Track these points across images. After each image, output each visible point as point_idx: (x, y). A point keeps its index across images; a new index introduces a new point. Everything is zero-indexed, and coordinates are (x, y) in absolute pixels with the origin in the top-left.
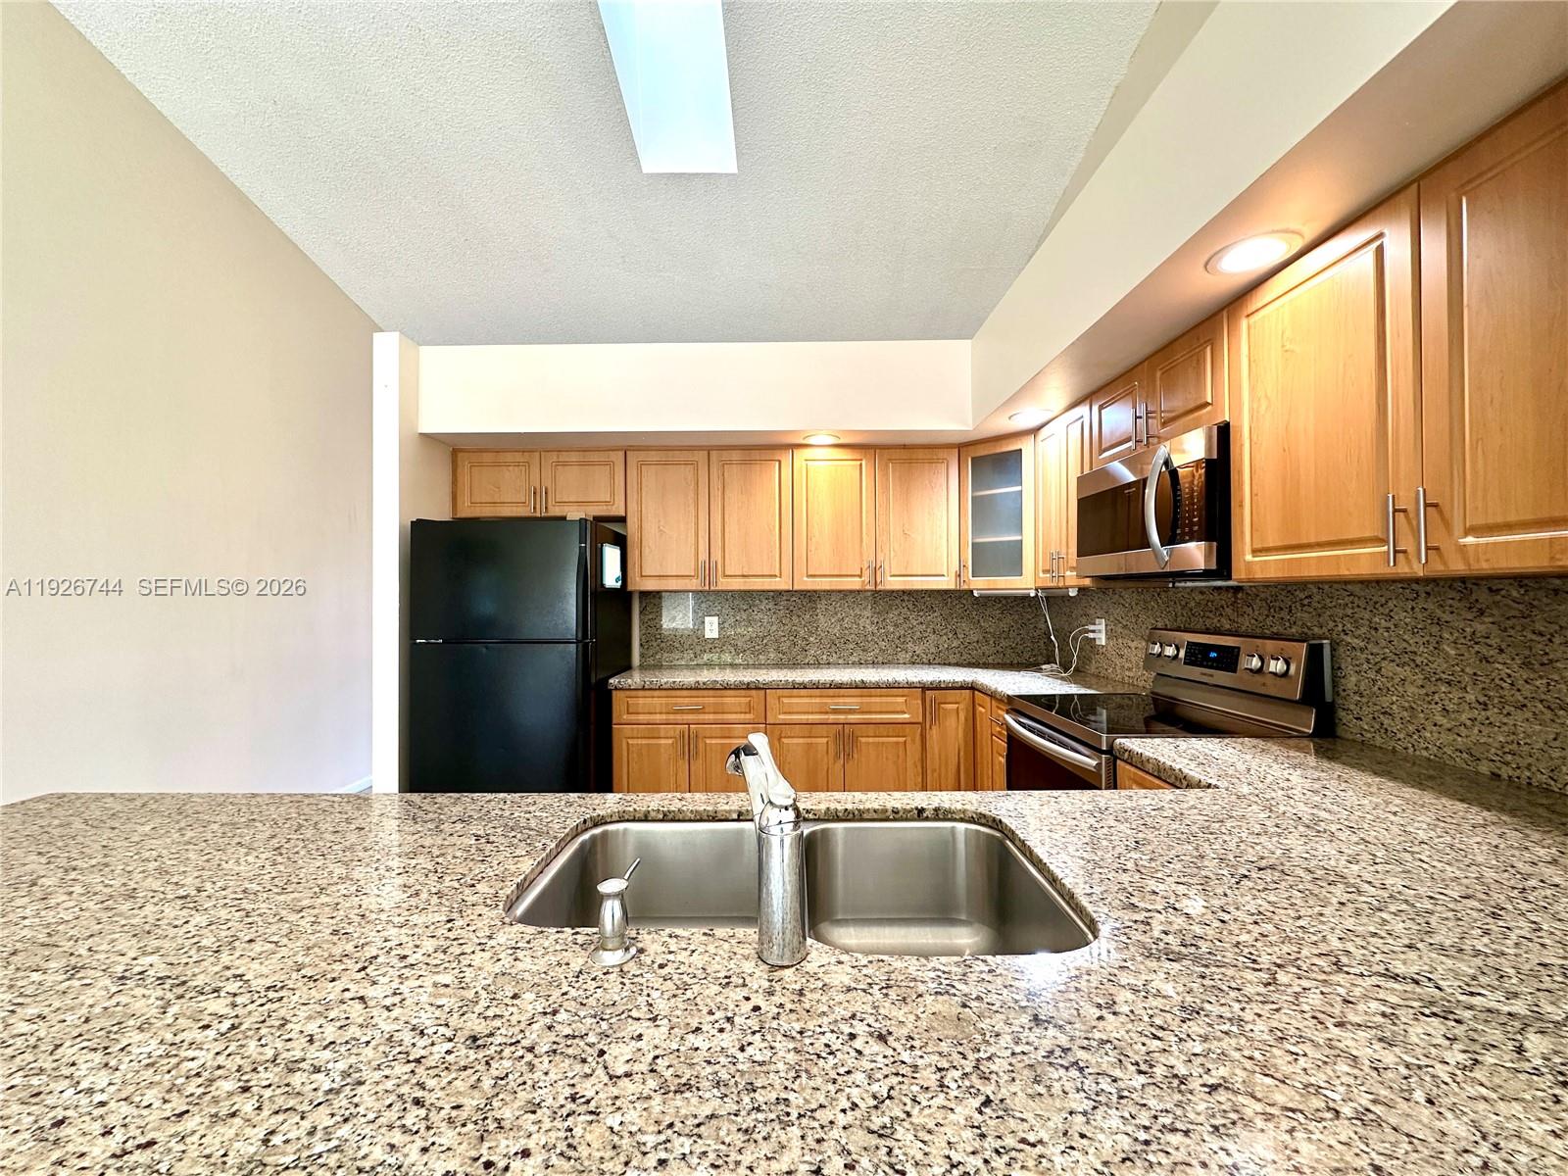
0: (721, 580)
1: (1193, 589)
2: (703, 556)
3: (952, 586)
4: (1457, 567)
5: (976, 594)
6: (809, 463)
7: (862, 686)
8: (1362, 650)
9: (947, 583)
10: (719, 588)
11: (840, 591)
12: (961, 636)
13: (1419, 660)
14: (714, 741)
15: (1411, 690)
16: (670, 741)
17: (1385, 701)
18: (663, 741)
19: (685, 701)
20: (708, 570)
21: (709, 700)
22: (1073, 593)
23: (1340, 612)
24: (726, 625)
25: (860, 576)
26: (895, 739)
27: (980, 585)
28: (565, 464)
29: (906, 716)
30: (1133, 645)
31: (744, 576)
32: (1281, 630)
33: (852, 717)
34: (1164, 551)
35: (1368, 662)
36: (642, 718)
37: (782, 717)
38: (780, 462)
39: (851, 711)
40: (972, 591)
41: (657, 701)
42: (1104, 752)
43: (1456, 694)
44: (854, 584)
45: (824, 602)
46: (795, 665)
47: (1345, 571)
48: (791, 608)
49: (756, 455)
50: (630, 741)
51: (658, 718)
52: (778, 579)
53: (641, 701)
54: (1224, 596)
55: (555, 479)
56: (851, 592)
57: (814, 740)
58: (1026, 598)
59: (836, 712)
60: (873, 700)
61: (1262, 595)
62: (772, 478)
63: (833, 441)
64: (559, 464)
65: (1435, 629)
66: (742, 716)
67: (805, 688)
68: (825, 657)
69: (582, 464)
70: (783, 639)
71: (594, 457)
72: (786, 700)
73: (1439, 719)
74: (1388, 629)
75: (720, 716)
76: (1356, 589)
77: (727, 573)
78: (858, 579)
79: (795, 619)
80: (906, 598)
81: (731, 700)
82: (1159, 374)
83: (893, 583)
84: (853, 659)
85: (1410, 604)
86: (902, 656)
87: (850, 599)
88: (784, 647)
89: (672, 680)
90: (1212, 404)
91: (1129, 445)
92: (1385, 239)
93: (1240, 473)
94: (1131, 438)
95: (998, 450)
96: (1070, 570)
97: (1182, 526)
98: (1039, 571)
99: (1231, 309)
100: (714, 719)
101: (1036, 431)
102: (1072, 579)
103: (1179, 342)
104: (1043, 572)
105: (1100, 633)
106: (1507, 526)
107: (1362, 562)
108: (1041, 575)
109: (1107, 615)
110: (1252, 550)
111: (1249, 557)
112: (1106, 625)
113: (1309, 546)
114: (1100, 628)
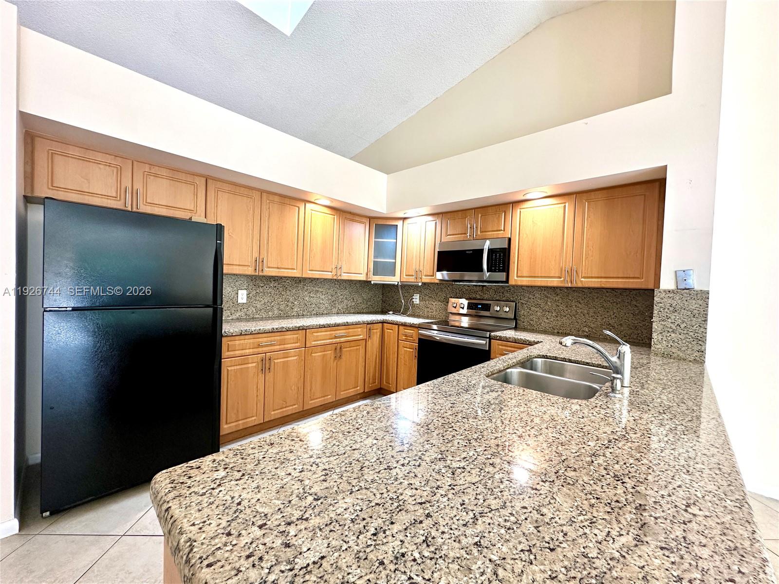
0: (265, 269)
1: (464, 285)
2: (256, 255)
3: (365, 279)
4: (580, 285)
5: (372, 282)
6: (313, 212)
7: (347, 325)
8: (526, 304)
9: (362, 277)
10: (265, 274)
11: (310, 278)
12: (355, 301)
13: (541, 306)
14: (279, 361)
15: (539, 314)
16: (254, 364)
17: (531, 317)
18: (250, 365)
19: (263, 340)
20: (259, 262)
21: (277, 338)
22: (420, 284)
23: (520, 294)
24: (251, 295)
25: (331, 272)
26: (355, 348)
27: (376, 279)
28: (156, 176)
29: (361, 336)
30: (434, 304)
31: (278, 268)
32: (500, 299)
33: (342, 339)
34: (488, 274)
35: (527, 307)
36: (237, 353)
37: (313, 343)
38: (299, 207)
39: (342, 337)
40: (371, 281)
41: (248, 341)
42: (487, 338)
43: (550, 314)
44: (328, 275)
45: (302, 283)
46: (288, 317)
47: (550, 284)
48: (286, 286)
49: (287, 201)
50: (229, 369)
51: (248, 351)
52: (295, 271)
53: (237, 342)
54: (478, 287)
55: (145, 185)
56: (315, 279)
57: (326, 353)
58: (394, 285)
59: (336, 337)
60: (350, 330)
61: (494, 288)
62: (293, 216)
63: (328, 203)
64: (150, 174)
65: (546, 299)
66: (294, 345)
67: (325, 327)
68: (301, 312)
69: (172, 179)
70: (282, 303)
71: (182, 176)
72: (315, 334)
73: (546, 321)
74: (533, 299)
75: (282, 346)
76: (525, 288)
77: (269, 266)
78: (330, 273)
79: (288, 292)
80: (336, 283)
81: (289, 336)
82: (480, 215)
83: (345, 277)
84: (314, 312)
85: (540, 292)
86: (334, 310)
87: (314, 282)
88: (282, 307)
89: (258, 328)
90: (504, 231)
91: (463, 235)
92: (567, 204)
93: (514, 254)
94: (465, 234)
95: (388, 223)
96: (425, 276)
97: (495, 267)
98: (403, 275)
99: (514, 204)
100: (280, 348)
101: (404, 219)
102: (426, 280)
103: (490, 208)
104: (406, 275)
105: (416, 299)
106: (592, 277)
107: (555, 282)
108: (405, 277)
109: (420, 292)
110: (517, 276)
111: (516, 278)
112: (420, 296)
113: (538, 277)
114: (416, 297)
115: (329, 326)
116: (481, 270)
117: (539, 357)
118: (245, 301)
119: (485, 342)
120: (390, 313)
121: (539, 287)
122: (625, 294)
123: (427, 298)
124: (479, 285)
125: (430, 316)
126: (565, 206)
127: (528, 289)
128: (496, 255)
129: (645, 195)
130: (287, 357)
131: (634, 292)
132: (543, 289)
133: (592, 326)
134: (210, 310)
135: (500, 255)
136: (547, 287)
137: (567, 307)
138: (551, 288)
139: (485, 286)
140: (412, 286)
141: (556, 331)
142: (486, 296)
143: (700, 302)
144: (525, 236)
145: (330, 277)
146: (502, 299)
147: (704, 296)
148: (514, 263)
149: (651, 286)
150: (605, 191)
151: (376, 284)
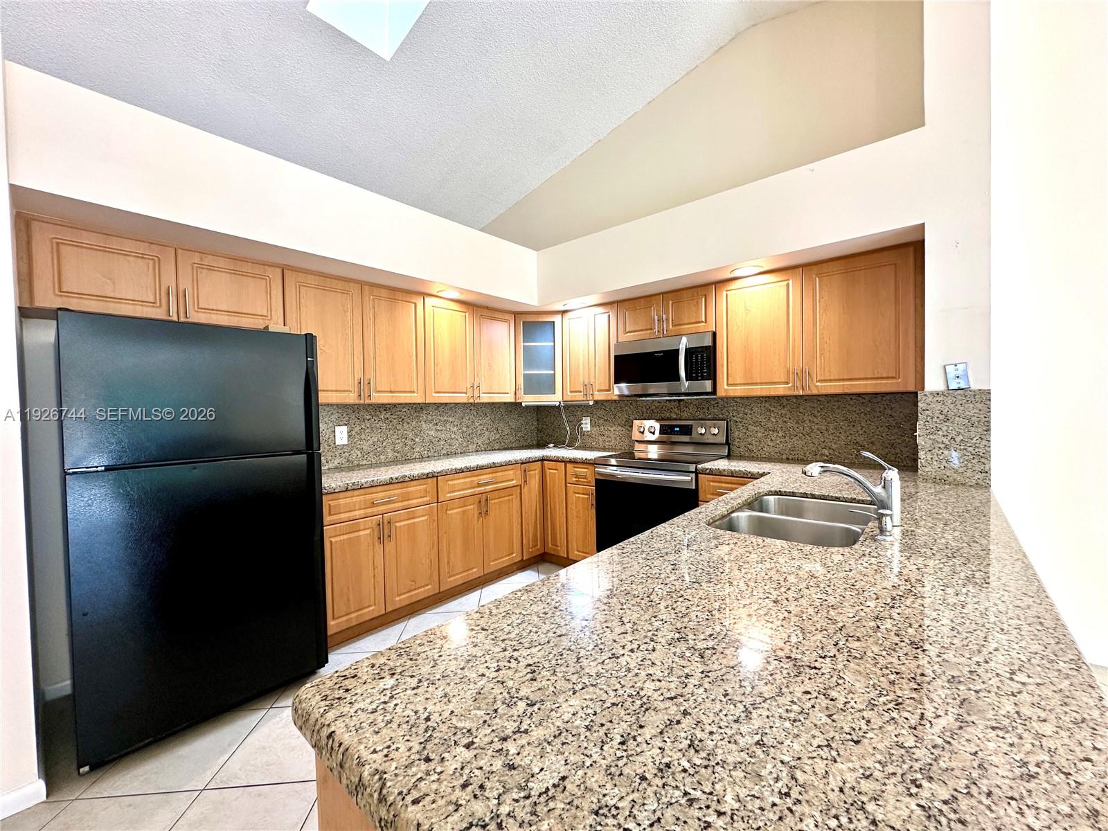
0: (374, 394)
1: (653, 401)
2: (359, 375)
3: (513, 400)
4: (815, 392)
5: (523, 405)
6: (436, 309)
7: (493, 466)
8: (740, 422)
9: (509, 398)
10: (373, 401)
11: (435, 404)
12: (500, 432)
13: (762, 424)
14: (402, 523)
15: (759, 434)
16: (368, 532)
17: (750, 440)
18: (362, 533)
19: (378, 495)
20: (363, 385)
21: (397, 491)
22: (591, 403)
23: (731, 409)
24: (353, 433)
25: (466, 393)
26: (507, 498)
27: (529, 400)
28: (211, 269)
29: (514, 482)
30: (612, 429)
31: (391, 392)
32: (704, 417)
33: (489, 488)
34: (687, 384)
35: (743, 426)
36: (343, 516)
37: (449, 495)
38: (415, 304)
39: (487, 484)
40: (521, 403)
41: (358, 498)
42: (692, 472)
43: (775, 434)
44: (462, 398)
45: (425, 412)
47: (773, 393)
48: (403, 417)
49: (399, 296)
50: (333, 540)
51: (357, 513)
52: (415, 394)
53: (342, 501)
54: (673, 403)
55: (196, 282)
56: (442, 404)
57: (466, 508)
58: (553, 407)
59: (479, 485)
60: (499, 474)
61: (694, 403)
62: (408, 314)
63: (456, 295)
64: (201, 266)
65: (768, 413)
66: (421, 500)
67: (463, 472)
68: (426, 452)
69: (236, 273)
70: (397, 441)
71: (247, 268)
72: (450, 483)
73: (769, 443)
74: (751, 414)
75: (406, 503)
76: (738, 400)
77: (378, 389)
78: (464, 395)
79: (406, 426)
80: (472, 408)
81: (414, 488)
82: (671, 302)
83: (485, 399)
84: (443, 452)
85: (759, 405)
86: (472, 447)
87: (441, 409)
88: (398, 448)
89: (370, 480)
90: (706, 322)
91: (649, 332)
92: (791, 282)
93: (722, 353)
94: (651, 329)
95: (540, 320)
96: (598, 391)
97: (697, 373)
98: (567, 391)
99: (717, 285)
100: (402, 506)
101: (564, 312)
102: (600, 396)
103: (685, 292)
104: (571, 392)
105: (586, 424)
106: (831, 380)
107: (780, 390)
108: (569, 394)
109: (591, 414)
110: (728, 385)
111: (726, 387)
112: (591, 420)
113: (756, 384)
114: (587, 421)
115: (469, 470)
116: (677, 378)
117: (771, 493)
118: (345, 442)
119: (690, 478)
120: (549, 446)
121: (759, 398)
122: (875, 400)
123: (601, 421)
124: (674, 400)
125: (607, 447)
126: (788, 285)
127: (742, 401)
128: (697, 357)
129: (895, 264)
130: (413, 518)
131: (888, 397)
132: (764, 400)
133: (834, 446)
134: (303, 458)
135: (702, 356)
136: (769, 397)
137: (797, 422)
138: (774, 397)
139: (683, 400)
140: (579, 406)
141: (784, 457)
142: (685, 415)
143: (980, 406)
144: (735, 328)
145: (465, 401)
146: (707, 418)
147: (984, 397)
148: (723, 366)
149: (911, 388)
150: (842, 261)
151: (527, 407)
